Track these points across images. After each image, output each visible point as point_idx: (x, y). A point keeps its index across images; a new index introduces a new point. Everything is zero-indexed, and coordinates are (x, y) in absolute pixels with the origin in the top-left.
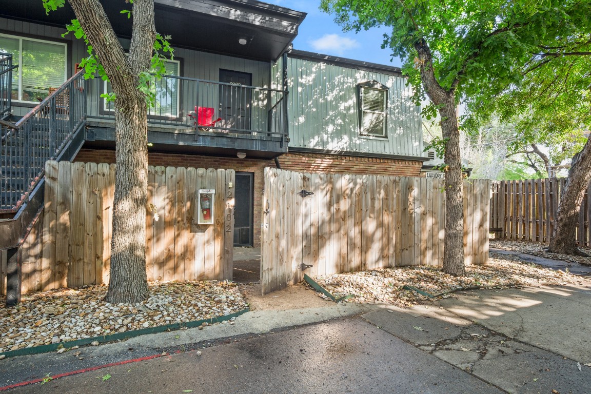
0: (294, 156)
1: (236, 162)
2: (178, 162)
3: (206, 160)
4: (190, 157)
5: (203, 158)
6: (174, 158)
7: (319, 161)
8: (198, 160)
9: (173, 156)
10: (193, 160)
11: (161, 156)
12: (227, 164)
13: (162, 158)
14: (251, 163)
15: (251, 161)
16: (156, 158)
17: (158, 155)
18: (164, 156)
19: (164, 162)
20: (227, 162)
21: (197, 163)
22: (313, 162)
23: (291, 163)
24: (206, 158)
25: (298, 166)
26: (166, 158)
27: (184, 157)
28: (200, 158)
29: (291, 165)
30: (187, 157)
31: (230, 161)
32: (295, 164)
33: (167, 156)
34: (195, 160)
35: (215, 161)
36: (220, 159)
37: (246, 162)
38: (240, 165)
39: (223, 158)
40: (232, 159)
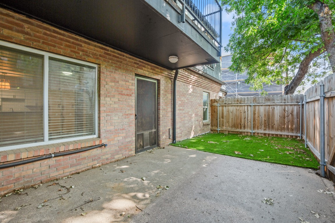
0: (183, 71)
1: (149, 67)
2: (100, 56)
3: (128, 59)
4: (114, 52)
5: (126, 57)
6: (96, 48)
8: (121, 58)
9: (95, 46)
10: (115, 57)
11: (81, 41)
13: (81, 46)
14: (159, 71)
15: (161, 69)
16: (73, 43)
17: (77, 40)
18: (85, 43)
19: (83, 51)
20: (144, 67)
21: (118, 61)
22: (190, 77)
23: (180, 76)
24: (130, 58)
26: (86, 45)
27: (108, 50)
28: (124, 56)
30: (111, 51)
31: (146, 66)
33: (89, 44)
34: (118, 57)
35: (135, 63)
36: (140, 62)
37: (156, 70)
38: (152, 71)
39: (142, 61)
40: (149, 63)
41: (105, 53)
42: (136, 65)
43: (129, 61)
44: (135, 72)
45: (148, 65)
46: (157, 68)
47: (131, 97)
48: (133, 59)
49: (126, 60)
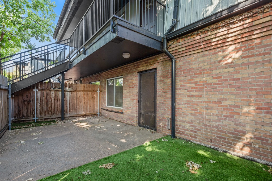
0: (186, 39)
1: (144, 63)
7: (222, 31)
12: (140, 66)
14: (153, 60)
15: (152, 59)
20: (140, 65)
22: (212, 37)
23: (185, 49)
25: (194, 49)
29: (186, 51)
32: (189, 47)
35: (134, 66)
36: (136, 63)
37: (149, 61)
38: (147, 64)
39: (137, 62)
40: (141, 61)
41: (123, 69)
42: (136, 67)
43: (131, 67)
44: (136, 71)
45: (141, 62)
46: (150, 59)
47: (134, 88)
48: (132, 65)
49: (130, 68)
